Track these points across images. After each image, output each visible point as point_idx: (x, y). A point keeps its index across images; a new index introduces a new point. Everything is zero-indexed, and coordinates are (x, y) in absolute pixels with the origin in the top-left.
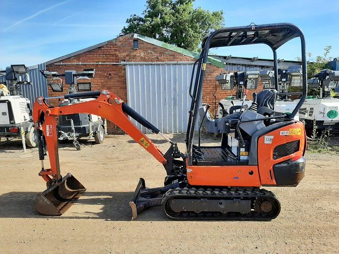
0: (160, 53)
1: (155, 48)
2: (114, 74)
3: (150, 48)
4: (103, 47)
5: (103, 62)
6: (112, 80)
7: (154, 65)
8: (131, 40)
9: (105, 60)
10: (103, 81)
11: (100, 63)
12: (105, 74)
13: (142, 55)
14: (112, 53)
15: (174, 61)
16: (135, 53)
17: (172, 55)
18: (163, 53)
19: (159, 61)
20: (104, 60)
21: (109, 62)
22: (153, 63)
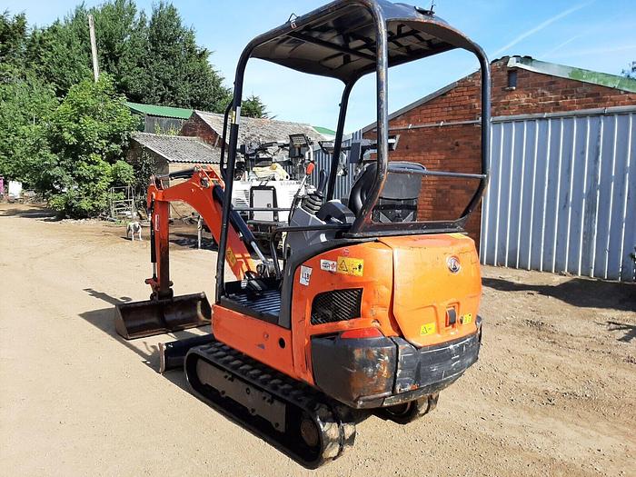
0: (565, 93)
1: (554, 83)
2: (465, 144)
3: (541, 85)
4: (449, 92)
5: (447, 121)
6: (460, 156)
7: (547, 119)
8: (502, 73)
9: (451, 117)
10: (443, 157)
11: (442, 124)
12: (449, 144)
13: (523, 100)
14: (464, 103)
15: (596, 107)
16: (508, 98)
17: (591, 95)
18: (572, 92)
19: (560, 109)
20: (448, 118)
21: (459, 120)
22: (546, 115)
